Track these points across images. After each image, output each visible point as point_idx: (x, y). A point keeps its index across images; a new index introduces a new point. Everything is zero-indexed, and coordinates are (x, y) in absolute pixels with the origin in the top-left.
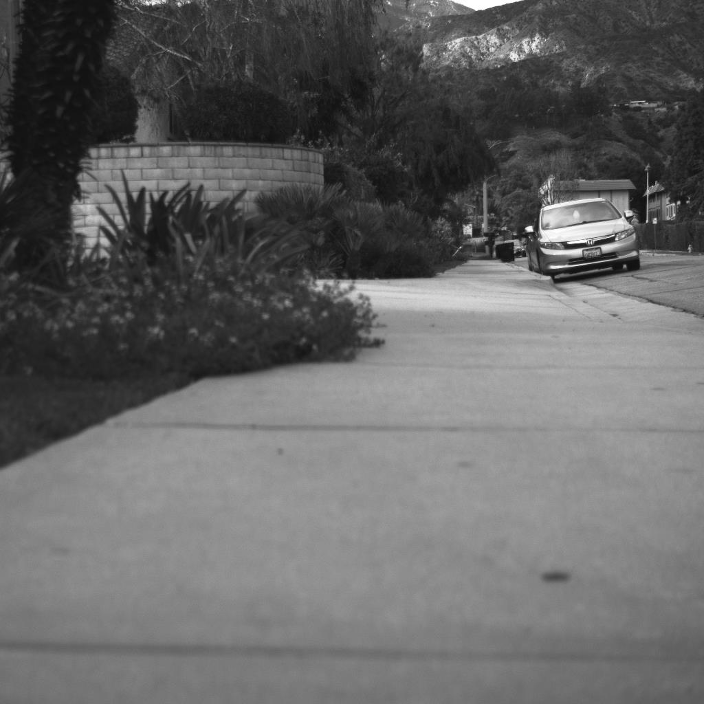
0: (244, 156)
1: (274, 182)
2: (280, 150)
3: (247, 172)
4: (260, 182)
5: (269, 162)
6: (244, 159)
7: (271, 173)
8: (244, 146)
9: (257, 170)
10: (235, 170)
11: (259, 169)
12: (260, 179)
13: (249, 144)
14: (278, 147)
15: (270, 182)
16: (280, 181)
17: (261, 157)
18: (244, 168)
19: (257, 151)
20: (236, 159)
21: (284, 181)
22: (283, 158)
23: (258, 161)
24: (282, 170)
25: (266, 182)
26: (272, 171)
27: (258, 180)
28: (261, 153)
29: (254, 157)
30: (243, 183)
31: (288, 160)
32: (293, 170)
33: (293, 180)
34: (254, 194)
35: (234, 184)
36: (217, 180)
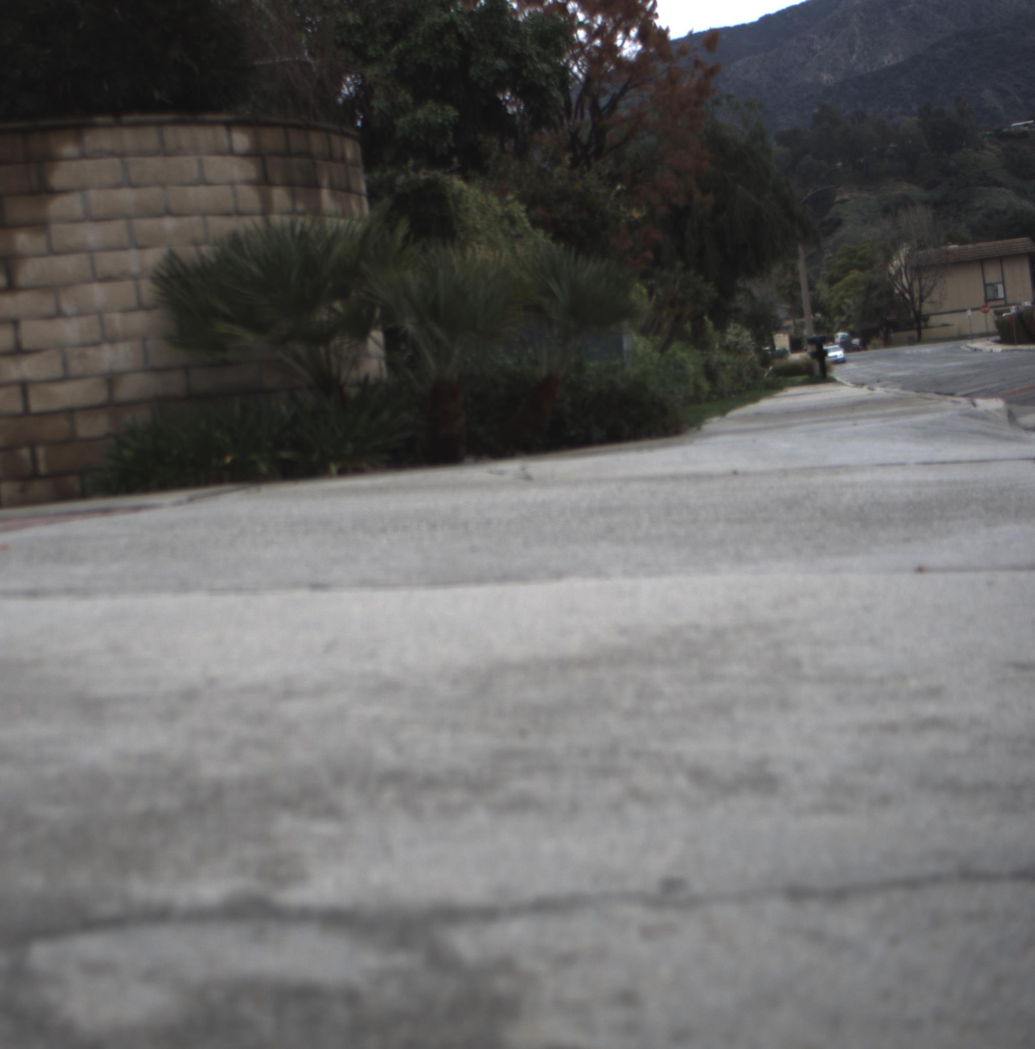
0: (112, 154)
1: (210, 219)
2: (221, 132)
3: (127, 196)
4: (169, 224)
5: (188, 164)
6: (116, 161)
7: (199, 195)
8: (109, 126)
9: (155, 191)
10: (93, 194)
11: (163, 185)
12: (168, 213)
13: (127, 119)
14: (213, 123)
15: (196, 219)
16: (227, 214)
17: (164, 151)
18: (118, 186)
19: (149, 138)
20: (88, 164)
21: (239, 213)
22: (231, 152)
23: (154, 164)
24: (232, 184)
25: (186, 220)
26: (202, 191)
27: (160, 215)
28: (162, 142)
29: (143, 153)
30: (116, 230)
31: (245, 155)
32: (264, 182)
33: (266, 210)
34: (153, 257)
35: (92, 235)
36: (40, 225)
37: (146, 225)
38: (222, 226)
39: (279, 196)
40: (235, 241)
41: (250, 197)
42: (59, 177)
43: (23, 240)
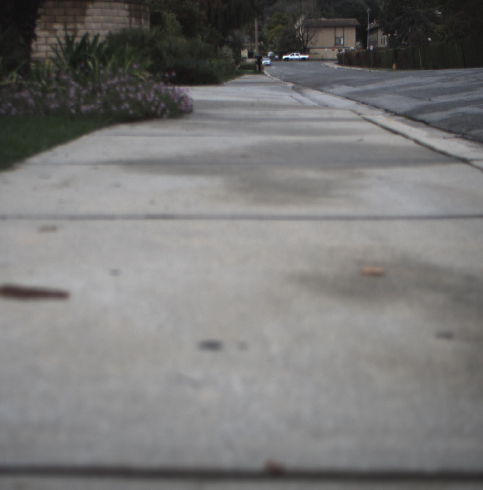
0: (100, 8)
1: (119, 24)
2: (123, 4)
3: (102, 18)
4: (110, 25)
5: (115, 11)
9: (108, 17)
10: (95, 17)
11: (110, 16)
12: (110, 22)
14: (121, 2)
15: (116, 24)
16: (122, 24)
17: (111, 8)
18: (100, 15)
19: (108, 5)
20: (94, 10)
21: (125, 23)
22: (124, 9)
23: (108, 11)
24: (124, 17)
25: (114, 24)
26: (118, 18)
27: (108, 23)
28: (110, 6)
29: (106, 8)
30: (99, 25)
31: (127, 10)
32: (130, 16)
33: (130, 23)
34: (106, 32)
35: (94, 26)
36: (83, 23)
37: (106, 25)
38: (121, 26)
39: (133, 20)
40: (124, 30)
41: (127, 20)
42: (88, 12)
43: (79, 26)
